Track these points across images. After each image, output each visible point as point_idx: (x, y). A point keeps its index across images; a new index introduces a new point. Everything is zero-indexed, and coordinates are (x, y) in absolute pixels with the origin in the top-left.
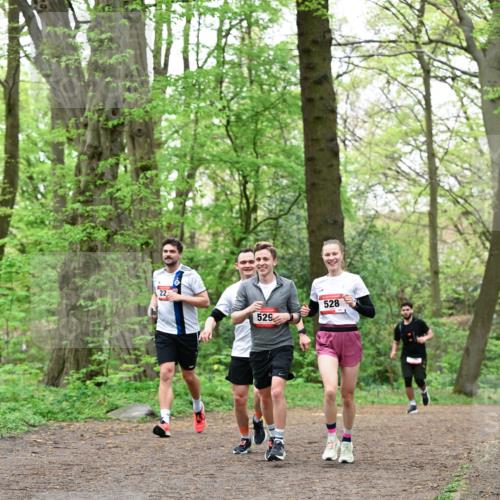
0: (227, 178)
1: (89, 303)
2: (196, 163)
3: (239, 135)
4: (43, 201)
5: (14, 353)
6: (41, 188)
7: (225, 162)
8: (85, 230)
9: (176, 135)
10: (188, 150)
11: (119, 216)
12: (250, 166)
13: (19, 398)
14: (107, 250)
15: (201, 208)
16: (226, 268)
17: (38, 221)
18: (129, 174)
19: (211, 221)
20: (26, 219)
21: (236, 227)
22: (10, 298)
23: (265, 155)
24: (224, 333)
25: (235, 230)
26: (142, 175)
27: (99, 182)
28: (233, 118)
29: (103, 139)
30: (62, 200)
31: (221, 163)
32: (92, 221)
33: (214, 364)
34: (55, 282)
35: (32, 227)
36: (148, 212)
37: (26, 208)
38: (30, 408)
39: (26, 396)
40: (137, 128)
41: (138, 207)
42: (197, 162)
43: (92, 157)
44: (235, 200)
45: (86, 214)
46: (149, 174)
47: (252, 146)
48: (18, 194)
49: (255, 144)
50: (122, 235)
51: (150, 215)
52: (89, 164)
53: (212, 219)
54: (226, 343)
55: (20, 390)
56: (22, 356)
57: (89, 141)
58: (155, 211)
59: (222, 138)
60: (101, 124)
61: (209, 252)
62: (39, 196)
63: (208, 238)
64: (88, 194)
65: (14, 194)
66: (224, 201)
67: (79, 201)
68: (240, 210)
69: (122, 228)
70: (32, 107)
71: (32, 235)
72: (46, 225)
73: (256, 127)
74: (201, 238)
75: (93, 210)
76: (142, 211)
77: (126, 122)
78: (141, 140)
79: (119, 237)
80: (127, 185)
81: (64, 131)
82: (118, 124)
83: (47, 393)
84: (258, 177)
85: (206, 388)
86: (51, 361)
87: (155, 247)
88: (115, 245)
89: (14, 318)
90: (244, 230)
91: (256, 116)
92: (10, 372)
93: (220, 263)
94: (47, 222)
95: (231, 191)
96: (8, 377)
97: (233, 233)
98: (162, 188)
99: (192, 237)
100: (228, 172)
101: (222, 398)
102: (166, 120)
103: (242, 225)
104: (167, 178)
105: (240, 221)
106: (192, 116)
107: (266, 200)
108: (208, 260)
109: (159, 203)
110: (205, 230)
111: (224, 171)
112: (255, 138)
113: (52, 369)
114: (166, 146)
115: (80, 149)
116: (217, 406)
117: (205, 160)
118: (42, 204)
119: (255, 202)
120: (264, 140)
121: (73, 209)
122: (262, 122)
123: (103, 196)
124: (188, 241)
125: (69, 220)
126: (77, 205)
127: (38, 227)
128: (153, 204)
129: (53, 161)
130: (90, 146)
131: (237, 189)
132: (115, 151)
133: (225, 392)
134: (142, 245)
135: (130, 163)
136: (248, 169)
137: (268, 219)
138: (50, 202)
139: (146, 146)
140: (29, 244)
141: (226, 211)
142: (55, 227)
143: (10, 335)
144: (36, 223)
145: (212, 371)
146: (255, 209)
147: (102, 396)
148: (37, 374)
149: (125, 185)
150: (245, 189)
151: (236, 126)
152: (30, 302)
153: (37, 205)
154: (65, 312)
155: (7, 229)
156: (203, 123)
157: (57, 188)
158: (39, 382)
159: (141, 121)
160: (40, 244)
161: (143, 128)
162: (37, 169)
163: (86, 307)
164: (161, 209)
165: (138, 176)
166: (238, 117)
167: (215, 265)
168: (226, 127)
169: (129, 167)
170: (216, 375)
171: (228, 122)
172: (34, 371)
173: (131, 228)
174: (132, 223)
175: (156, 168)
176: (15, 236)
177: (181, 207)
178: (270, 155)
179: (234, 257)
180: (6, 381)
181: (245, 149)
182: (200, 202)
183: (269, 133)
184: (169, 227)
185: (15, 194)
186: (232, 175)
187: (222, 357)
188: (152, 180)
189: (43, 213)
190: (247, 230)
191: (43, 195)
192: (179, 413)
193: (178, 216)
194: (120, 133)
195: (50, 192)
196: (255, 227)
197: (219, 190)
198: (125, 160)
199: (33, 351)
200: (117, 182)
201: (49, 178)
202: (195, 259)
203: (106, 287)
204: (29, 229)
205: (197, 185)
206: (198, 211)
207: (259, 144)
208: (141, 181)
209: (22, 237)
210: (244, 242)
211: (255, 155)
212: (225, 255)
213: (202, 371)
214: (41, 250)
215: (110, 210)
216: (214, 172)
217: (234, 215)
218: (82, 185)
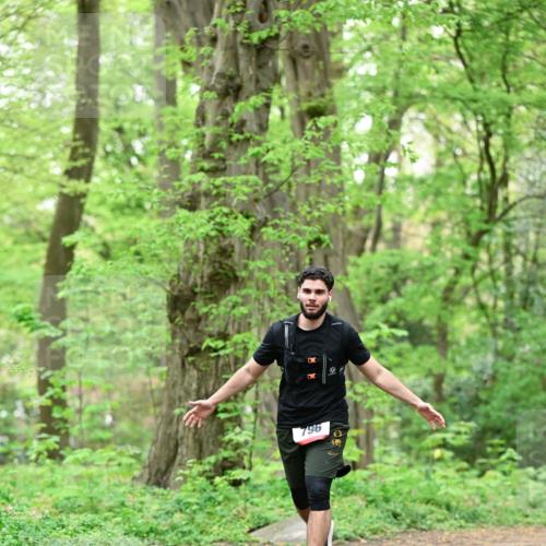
0: (456, 127)
1: (220, 344)
2: (403, 102)
3: (476, 55)
4: (140, 168)
5: (91, 429)
6: (138, 146)
7: (454, 100)
8: (212, 218)
9: (368, 55)
10: (389, 80)
11: (270, 194)
12: (497, 108)
13: (99, 507)
14: (249, 254)
15: (411, 179)
16: (455, 283)
17: (133, 203)
18: (288, 122)
19: (428, 203)
20: (111, 200)
21: (471, 211)
22: (84, 336)
23: (523, 88)
24: (451, 396)
25: (471, 217)
26: (309, 124)
27: (236, 137)
28: (466, 25)
29: (242, 64)
30: (174, 167)
31: (447, 101)
32: (225, 204)
33: (434, 448)
34: (160, 308)
35: (123, 214)
36: (320, 186)
37: (111, 181)
38: (117, 523)
39: (111, 503)
40: (302, 42)
41: (302, 178)
42: (405, 100)
43: (224, 94)
44: (471, 166)
45: (214, 192)
46: (322, 121)
47: (499, 72)
48: (97, 159)
49: (504, 69)
50: (275, 226)
51: (323, 193)
52: (220, 105)
53: (431, 197)
54: (454, 411)
55: (102, 493)
56: (106, 435)
57: (218, 67)
58: (333, 184)
59: (447, 59)
60: (239, 38)
61: (426, 254)
62: (134, 160)
63: (425, 231)
64: (216, 155)
65: (91, 157)
66: (451, 167)
67: (202, 170)
68: (480, 181)
69: (275, 215)
70: (122, 10)
71: (122, 228)
72: (145, 211)
73: (507, 39)
74: (412, 231)
75: (227, 184)
76: (309, 185)
77: (283, 34)
78: (308, 63)
79: (269, 230)
80: (284, 142)
81: (177, 48)
82: (269, 38)
83: (148, 498)
84: (509, 125)
85: (420, 490)
86: (154, 442)
87: (332, 246)
88: (263, 244)
89: (92, 370)
90: (486, 217)
91: (505, 22)
92: (86, 464)
93: (445, 274)
94: (147, 206)
95: (464, 150)
96: (82, 470)
97: (467, 222)
98: (345, 146)
99: (396, 229)
100: (459, 117)
101: (448, 508)
102: (352, 29)
103: (482, 208)
104: (352, 129)
105: (478, 202)
106: (396, 22)
107: (524, 165)
108: (423, 269)
109: (340, 172)
110: (418, 216)
111: (451, 115)
112: (504, 58)
113: (155, 457)
114: (351, 73)
115: (204, 80)
116: (439, 521)
117: (418, 95)
118: (139, 175)
119: (504, 168)
120: (521, 62)
121: (193, 184)
122: (518, 30)
123: (243, 161)
124: (389, 235)
125: (185, 202)
126: (200, 176)
127: (133, 214)
128: (330, 173)
129: (157, 100)
130: (221, 75)
131: (474, 147)
132: (263, 85)
133: (453, 497)
134: (310, 243)
135: (290, 103)
136: (494, 111)
137: (528, 197)
138: (153, 171)
139: (317, 74)
140: (115, 242)
141: (455, 184)
142: (161, 214)
143: (85, 398)
144: (128, 206)
145: (431, 461)
146: (505, 180)
147: (241, 502)
148: (131, 465)
149: (281, 142)
150: (487, 145)
151: (472, 39)
152: (118, 343)
153: (130, 176)
154: (177, 360)
155: (80, 219)
156: (413, 34)
157: (164, 146)
158: (134, 478)
159: (308, 31)
160: (135, 242)
161: (312, 44)
162: (130, 115)
163: (216, 350)
164: (342, 183)
165: (303, 124)
166: (476, 22)
167: (435, 278)
168: (455, 39)
169: (288, 110)
170: (437, 467)
171: (459, 32)
172: (125, 460)
173: (291, 215)
174: (293, 207)
175: (333, 112)
176: (93, 229)
177: (377, 178)
178: (530, 87)
179: (469, 264)
180: (78, 478)
181: (487, 76)
182: (410, 169)
183: (528, 48)
184: (357, 212)
185: (93, 158)
186: (465, 123)
187: (449, 436)
188: (327, 132)
189: (140, 189)
190: (491, 216)
191: (140, 159)
192: (374, 532)
193: (372, 194)
194: (273, 53)
195: (152, 154)
196: (505, 212)
197: (442, 148)
198: (280, 98)
199: (124, 426)
200: (268, 136)
201: (150, 130)
202: (402, 268)
203: (249, 315)
204: (116, 218)
205: (404, 141)
206: (407, 184)
207: (510, 69)
208: (309, 134)
209: (105, 232)
210: (486, 238)
211: (504, 87)
212: (453, 260)
213: (412, 460)
214: (137, 253)
215: (256, 185)
216: (435, 118)
217: (469, 191)
218: (207, 142)
